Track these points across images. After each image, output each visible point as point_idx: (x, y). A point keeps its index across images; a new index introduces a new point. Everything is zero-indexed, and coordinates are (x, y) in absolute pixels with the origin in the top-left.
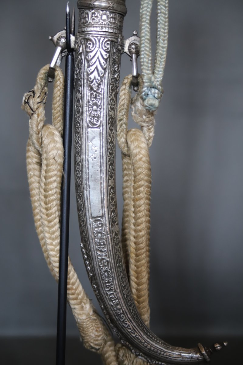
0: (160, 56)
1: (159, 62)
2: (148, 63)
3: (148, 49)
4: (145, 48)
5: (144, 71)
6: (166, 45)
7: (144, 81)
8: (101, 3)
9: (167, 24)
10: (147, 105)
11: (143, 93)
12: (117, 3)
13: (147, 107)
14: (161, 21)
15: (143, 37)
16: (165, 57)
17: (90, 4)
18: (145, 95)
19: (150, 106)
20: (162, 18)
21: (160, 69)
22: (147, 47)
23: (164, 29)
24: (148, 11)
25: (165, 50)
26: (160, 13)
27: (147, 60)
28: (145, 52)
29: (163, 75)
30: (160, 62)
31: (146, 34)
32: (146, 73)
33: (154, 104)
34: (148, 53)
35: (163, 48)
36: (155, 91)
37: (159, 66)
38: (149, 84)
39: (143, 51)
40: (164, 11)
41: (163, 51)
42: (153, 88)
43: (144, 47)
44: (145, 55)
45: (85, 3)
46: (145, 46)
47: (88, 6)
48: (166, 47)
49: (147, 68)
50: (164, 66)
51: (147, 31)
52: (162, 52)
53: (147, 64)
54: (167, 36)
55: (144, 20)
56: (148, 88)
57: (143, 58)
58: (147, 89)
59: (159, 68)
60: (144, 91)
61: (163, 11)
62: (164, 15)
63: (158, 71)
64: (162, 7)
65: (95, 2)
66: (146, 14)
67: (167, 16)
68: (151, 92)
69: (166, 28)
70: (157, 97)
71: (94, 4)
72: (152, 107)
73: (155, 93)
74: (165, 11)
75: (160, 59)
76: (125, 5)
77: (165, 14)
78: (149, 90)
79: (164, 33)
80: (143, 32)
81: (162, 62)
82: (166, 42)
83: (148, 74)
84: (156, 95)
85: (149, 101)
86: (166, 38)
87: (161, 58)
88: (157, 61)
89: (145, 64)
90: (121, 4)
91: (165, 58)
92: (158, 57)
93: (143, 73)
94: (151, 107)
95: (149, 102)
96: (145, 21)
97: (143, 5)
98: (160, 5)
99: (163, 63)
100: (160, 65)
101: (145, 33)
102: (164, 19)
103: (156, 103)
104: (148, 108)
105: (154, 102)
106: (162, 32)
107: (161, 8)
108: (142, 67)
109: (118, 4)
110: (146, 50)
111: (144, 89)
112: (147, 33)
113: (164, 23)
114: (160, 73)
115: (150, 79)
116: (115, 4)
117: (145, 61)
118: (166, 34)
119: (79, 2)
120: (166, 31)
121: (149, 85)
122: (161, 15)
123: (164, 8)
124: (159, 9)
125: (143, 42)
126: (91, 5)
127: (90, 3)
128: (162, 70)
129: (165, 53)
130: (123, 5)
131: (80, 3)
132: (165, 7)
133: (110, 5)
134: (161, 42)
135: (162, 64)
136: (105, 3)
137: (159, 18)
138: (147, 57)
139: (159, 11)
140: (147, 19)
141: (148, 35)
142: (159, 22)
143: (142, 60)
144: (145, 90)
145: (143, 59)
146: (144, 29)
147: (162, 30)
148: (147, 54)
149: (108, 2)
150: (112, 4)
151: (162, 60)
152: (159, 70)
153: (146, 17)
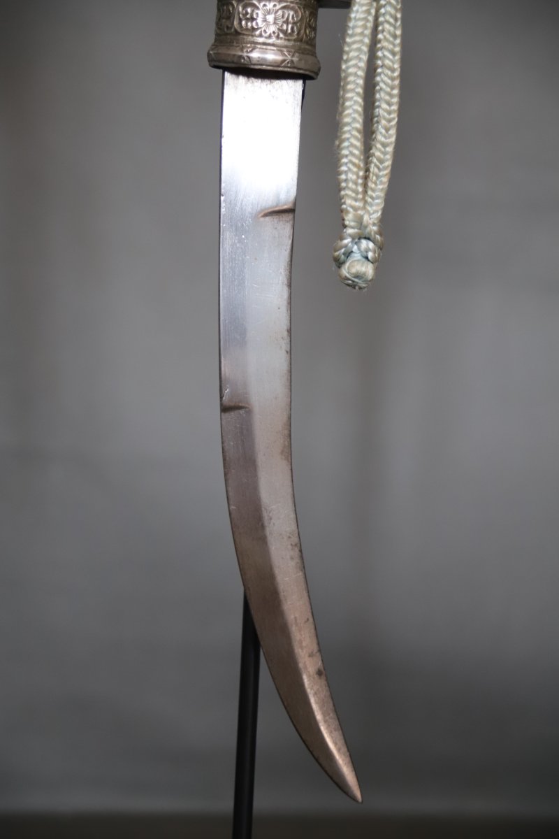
0: (378, 164)
1: (374, 178)
2: (356, 183)
3: (356, 152)
4: (351, 149)
5: (349, 201)
6: (393, 139)
7: (347, 223)
8: (266, 53)
9: (396, 92)
10: (348, 275)
11: (343, 250)
12: (300, 51)
13: (349, 280)
14: (382, 85)
15: (348, 124)
16: (388, 166)
17: (241, 57)
18: (344, 254)
19: (355, 277)
20: (386, 79)
21: (377, 193)
22: (356, 147)
23: (389, 104)
24: (359, 68)
25: (390, 149)
26: (382, 67)
27: (354, 177)
28: (350, 158)
29: (382, 205)
30: (378, 177)
31: (354, 119)
32: (352, 207)
33: (365, 274)
34: (356, 161)
35: (384, 145)
36: (367, 245)
37: (373, 186)
38: (356, 230)
39: (347, 156)
40: (390, 64)
41: (385, 153)
42: (365, 238)
43: (348, 147)
44: (350, 166)
45: (229, 55)
46: (352, 145)
47: (235, 61)
48: (391, 143)
49: (354, 195)
50: (386, 186)
51: (356, 111)
52: (382, 156)
53: (354, 187)
54: (394, 119)
55: (349, 87)
56: (353, 239)
57: (346, 172)
58: (352, 242)
59: (373, 190)
60: (346, 246)
61: (387, 62)
62: (389, 73)
63: (372, 198)
64: (387, 53)
65: (251, 51)
66: (356, 74)
67: (396, 74)
68: (359, 249)
69: (395, 100)
70: (372, 258)
71: (249, 57)
72: (360, 279)
73: (367, 250)
74: (393, 63)
75: (376, 170)
76: (315, 53)
77: (393, 70)
78: (356, 243)
79: (389, 113)
80: (349, 115)
81: (382, 177)
82: (393, 132)
83: (356, 209)
84: (370, 255)
85: (353, 266)
86: (394, 122)
87: (378, 168)
88: (371, 175)
89: (350, 185)
90: (308, 54)
91: (390, 168)
92: (373, 165)
93: (344, 206)
94: (356, 280)
95: (354, 271)
96: (353, 90)
97: (348, 53)
98: (381, 50)
99: (385, 180)
100: (375, 183)
101: (353, 115)
102: (389, 81)
103: (368, 270)
104: (350, 282)
105: (364, 269)
106: (385, 110)
107: (384, 56)
108: (343, 193)
109: (303, 53)
110: (351, 153)
111: (346, 242)
112: (356, 116)
113: (388, 90)
114: (377, 201)
115: (359, 220)
116: (297, 54)
117: (351, 179)
118: (394, 115)
119: (211, 52)
120: (395, 107)
121: (356, 233)
122: (383, 73)
123: (391, 57)
124: (380, 58)
125: (347, 136)
126: (244, 58)
127: (240, 54)
128: (382, 194)
129: (388, 157)
130: (312, 55)
131: (214, 53)
132: (394, 54)
133: (286, 58)
134: (381, 133)
135: (381, 181)
136: (275, 54)
137: (378, 79)
138: (355, 169)
139: (379, 62)
140: (357, 84)
141: (358, 122)
142: (378, 88)
143: (343, 177)
144: (349, 243)
145: (347, 175)
146: (351, 106)
147: (384, 106)
148: (354, 164)
149: (281, 51)
150: (289, 54)
151: (381, 173)
152: (374, 195)
153: (354, 81)
